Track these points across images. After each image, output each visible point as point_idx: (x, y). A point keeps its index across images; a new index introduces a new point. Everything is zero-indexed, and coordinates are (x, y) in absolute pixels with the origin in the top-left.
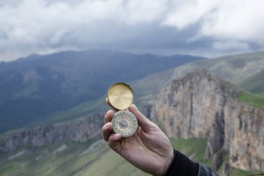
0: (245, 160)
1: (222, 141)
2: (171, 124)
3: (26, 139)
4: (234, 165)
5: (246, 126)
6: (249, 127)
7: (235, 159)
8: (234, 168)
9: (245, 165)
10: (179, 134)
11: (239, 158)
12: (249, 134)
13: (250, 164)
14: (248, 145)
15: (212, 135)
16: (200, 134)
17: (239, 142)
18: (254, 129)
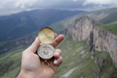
0: (100, 48)
1: (92, 41)
2: (75, 35)
3: (23, 41)
4: (96, 49)
5: (101, 36)
6: (102, 36)
7: (97, 47)
8: (96, 51)
9: (100, 49)
10: (77, 39)
11: (98, 47)
12: (102, 39)
13: (102, 49)
14: (102, 43)
15: (89, 39)
16: (85, 39)
17: (98, 42)
18: (104, 37)
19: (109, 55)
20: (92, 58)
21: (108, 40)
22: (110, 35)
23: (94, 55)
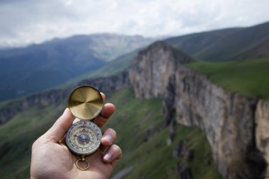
0: (188, 118)
1: (173, 100)
4: (179, 121)
5: (189, 89)
6: (191, 89)
7: (181, 117)
8: (179, 125)
9: (188, 121)
10: (143, 95)
11: (184, 115)
12: (192, 95)
13: (191, 120)
14: (191, 105)
15: (167, 95)
16: (159, 94)
17: (184, 104)
18: (195, 89)
20: (169, 142)
21: (204, 99)
22: (208, 87)
23: (173, 137)
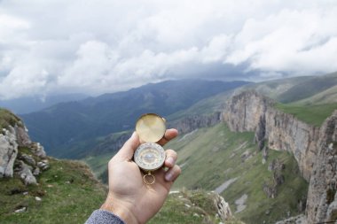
0: (278, 145)
1: (264, 133)
2: (233, 123)
4: (271, 147)
5: (279, 124)
6: (281, 125)
7: (272, 144)
8: (271, 149)
9: (278, 147)
10: (237, 129)
11: (274, 143)
12: (281, 129)
13: (281, 146)
14: (280, 135)
15: (258, 129)
16: (251, 129)
17: (274, 134)
18: (284, 126)
19: (293, 157)
20: (264, 161)
21: (291, 131)
22: (295, 122)
23: (267, 158)
